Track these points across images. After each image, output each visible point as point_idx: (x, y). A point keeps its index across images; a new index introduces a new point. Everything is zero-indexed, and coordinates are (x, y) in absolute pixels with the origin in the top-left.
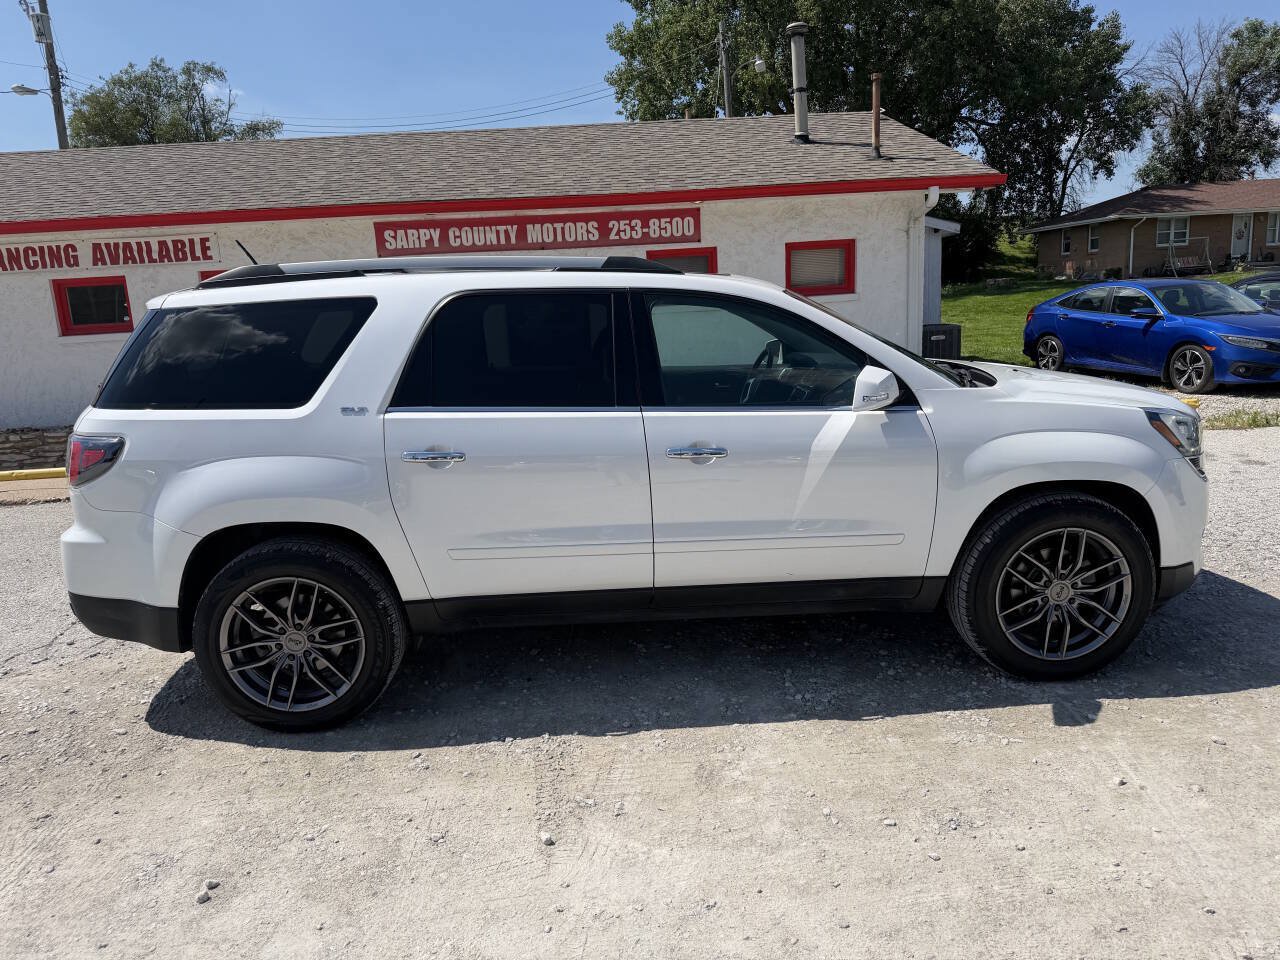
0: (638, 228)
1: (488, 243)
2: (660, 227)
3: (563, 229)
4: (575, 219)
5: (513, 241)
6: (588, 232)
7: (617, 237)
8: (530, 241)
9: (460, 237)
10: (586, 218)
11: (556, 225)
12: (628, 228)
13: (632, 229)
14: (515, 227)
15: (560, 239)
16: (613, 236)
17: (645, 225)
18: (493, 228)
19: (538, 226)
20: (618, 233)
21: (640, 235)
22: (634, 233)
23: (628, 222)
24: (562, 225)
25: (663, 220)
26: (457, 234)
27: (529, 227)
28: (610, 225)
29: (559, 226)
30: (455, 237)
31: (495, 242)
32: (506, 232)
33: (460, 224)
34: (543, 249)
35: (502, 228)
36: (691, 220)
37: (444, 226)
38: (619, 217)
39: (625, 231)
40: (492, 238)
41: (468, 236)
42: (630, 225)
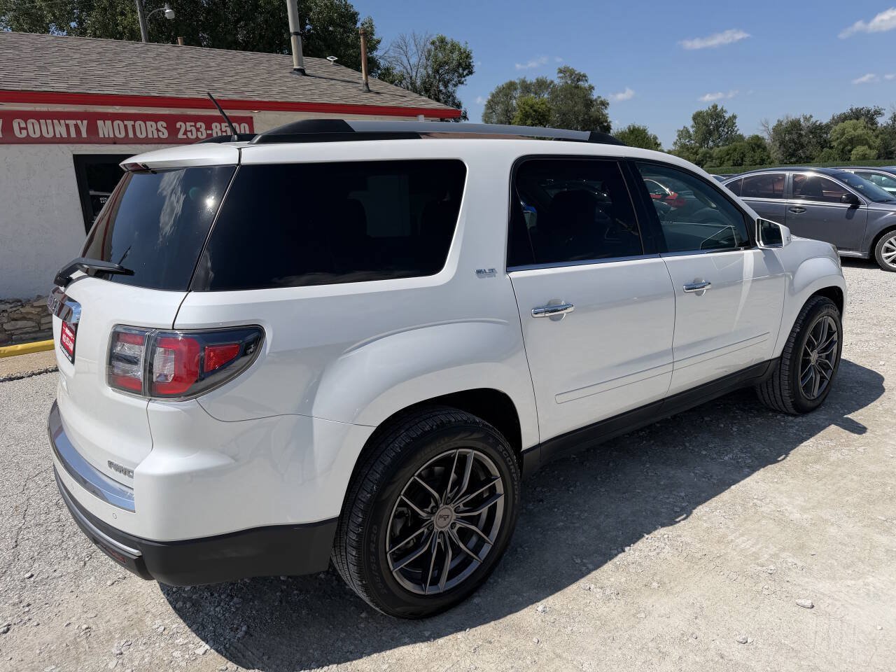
0: (203, 129)
1: (58, 136)
2: (221, 129)
3: (134, 126)
4: (145, 118)
5: (84, 135)
6: (158, 130)
7: (185, 137)
8: (101, 135)
9: (26, 128)
10: (156, 118)
11: (126, 122)
12: (194, 130)
13: (198, 130)
14: (85, 122)
15: (131, 135)
16: (181, 136)
17: (209, 127)
18: (62, 122)
19: (108, 123)
20: (185, 133)
21: (204, 136)
22: (199, 134)
23: (193, 124)
24: (132, 123)
25: (223, 125)
26: (23, 125)
27: (100, 123)
28: (178, 125)
29: (129, 123)
30: (21, 129)
31: (65, 135)
32: (76, 126)
33: (25, 116)
34: (115, 143)
35: (71, 123)
36: (247, 126)
37: (7, 117)
38: (186, 119)
39: (191, 131)
40: (61, 130)
41: (34, 128)
42: (195, 126)
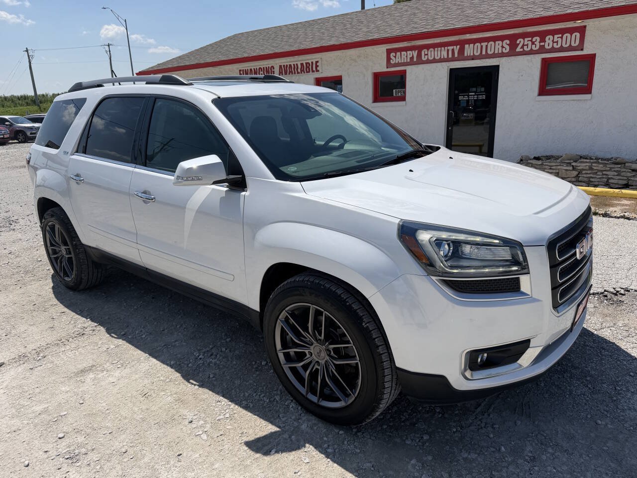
0: (537, 43)
1: (442, 57)
2: (553, 41)
3: (487, 46)
4: (494, 39)
5: (456, 55)
6: (503, 47)
7: (522, 50)
8: (466, 55)
9: (427, 55)
10: (502, 38)
11: (482, 44)
12: (530, 43)
13: (533, 43)
14: (458, 47)
15: (484, 53)
16: (518, 49)
17: (543, 40)
18: (446, 48)
19: (472, 45)
20: (522, 47)
21: (538, 47)
22: (534, 46)
23: (530, 39)
24: (486, 43)
25: (556, 36)
26: (426, 53)
27: (467, 46)
28: (518, 42)
29: (484, 44)
30: (425, 55)
31: (446, 57)
32: (453, 50)
33: (428, 47)
34: (473, 59)
35: (450, 48)
36: (578, 35)
37: (419, 49)
38: (524, 36)
39: (527, 45)
40: (444, 54)
41: (432, 54)
42: (531, 41)
